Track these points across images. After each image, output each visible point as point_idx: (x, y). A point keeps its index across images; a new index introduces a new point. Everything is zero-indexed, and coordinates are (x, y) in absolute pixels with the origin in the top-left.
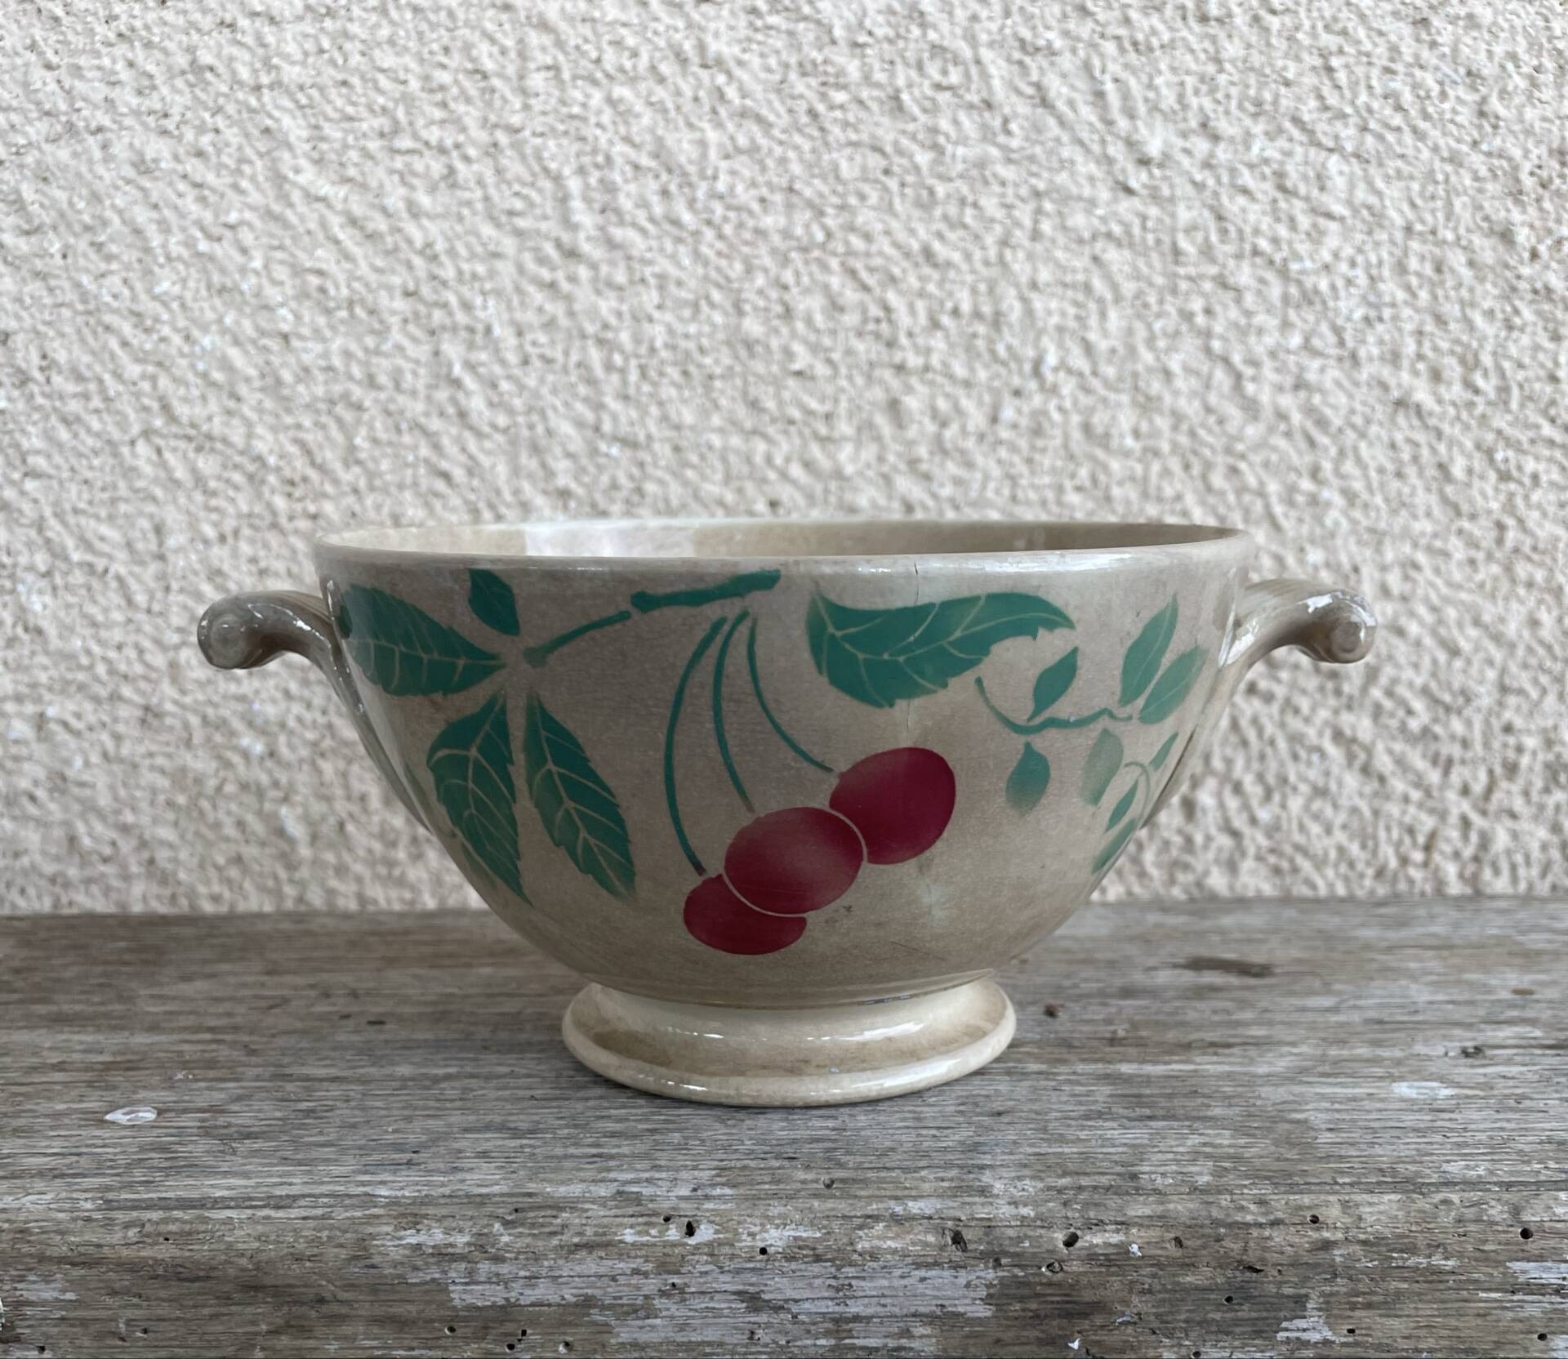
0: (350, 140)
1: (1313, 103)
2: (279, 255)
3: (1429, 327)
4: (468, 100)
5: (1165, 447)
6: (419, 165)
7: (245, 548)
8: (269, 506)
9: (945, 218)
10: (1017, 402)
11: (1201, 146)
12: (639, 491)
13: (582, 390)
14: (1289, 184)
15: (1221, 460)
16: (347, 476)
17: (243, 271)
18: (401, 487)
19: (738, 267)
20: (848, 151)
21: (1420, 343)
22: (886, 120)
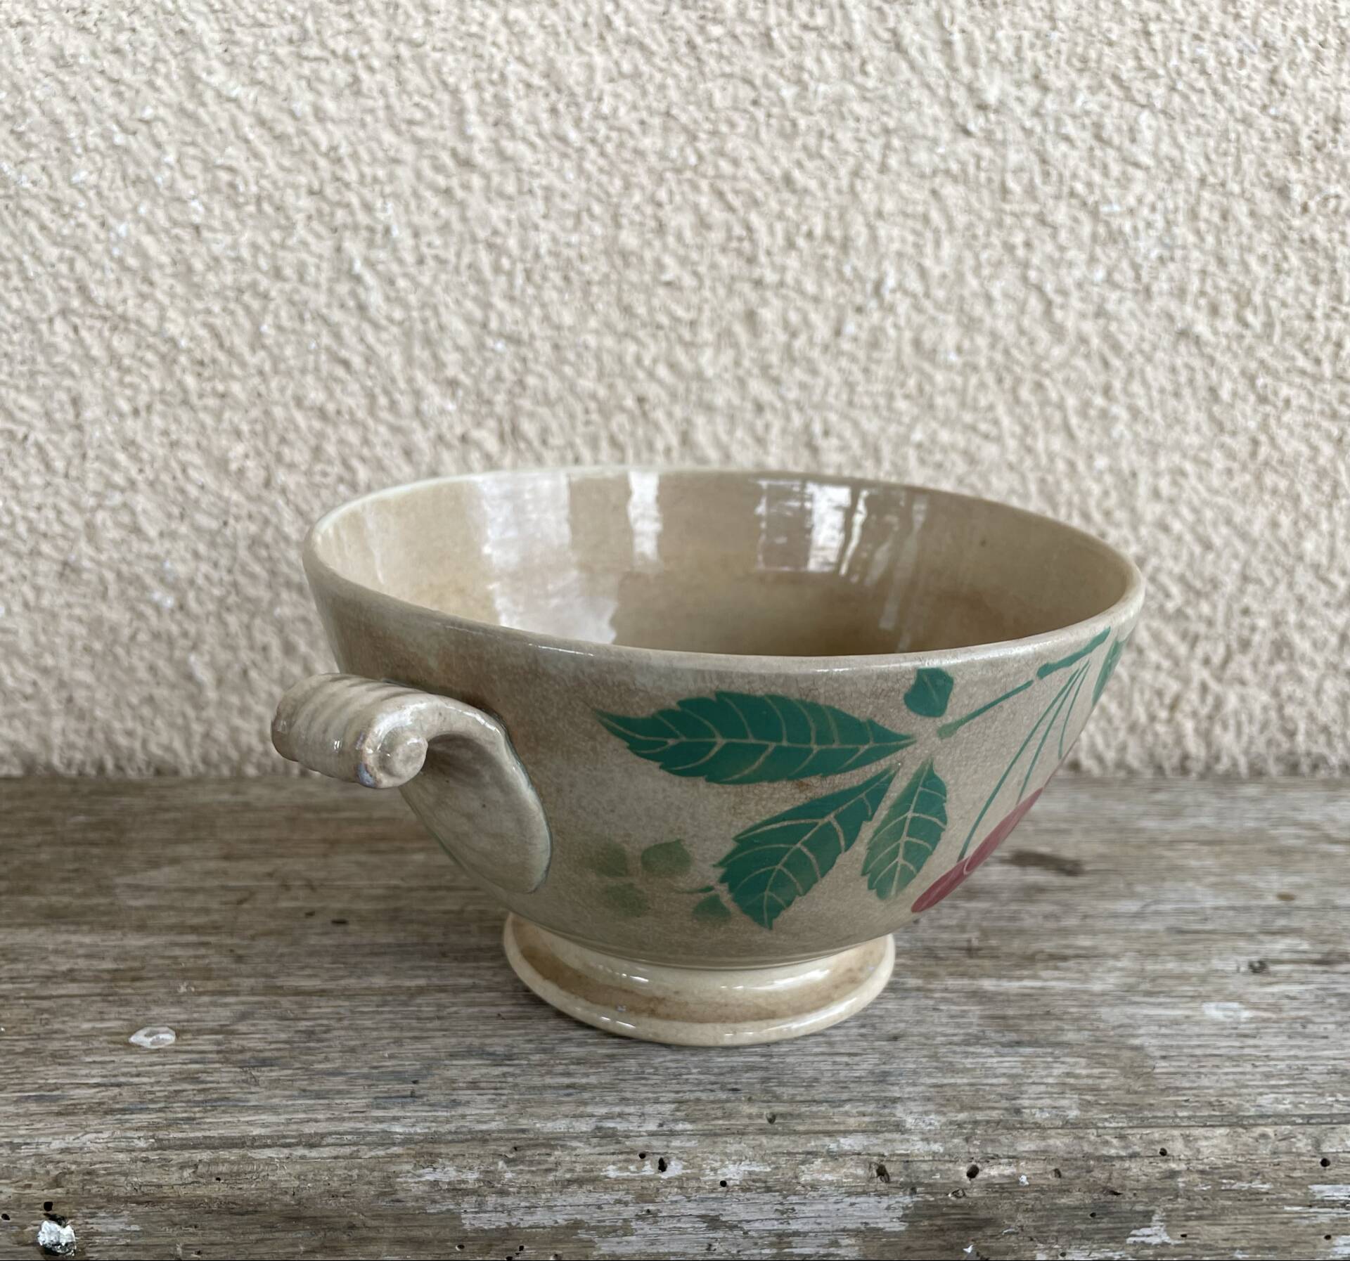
0: (261, 45)
1: (1131, 63)
2: (191, 151)
3: (1213, 267)
4: (373, 13)
5: (983, 362)
6: (326, 73)
7: (157, 422)
8: (180, 384)
9: (805, 148)
10: (859, 318)
11: (1032, 95)
12: (521, 383)
13: (472, 289)
14: (1105, 135)
15: (1029, 377)
16: (253, 360)
17: (157, 164)
18: (304, 371)
19: (618, 183)
20: (721, 81)
21: (1203, 281)
22: (756, 55)
